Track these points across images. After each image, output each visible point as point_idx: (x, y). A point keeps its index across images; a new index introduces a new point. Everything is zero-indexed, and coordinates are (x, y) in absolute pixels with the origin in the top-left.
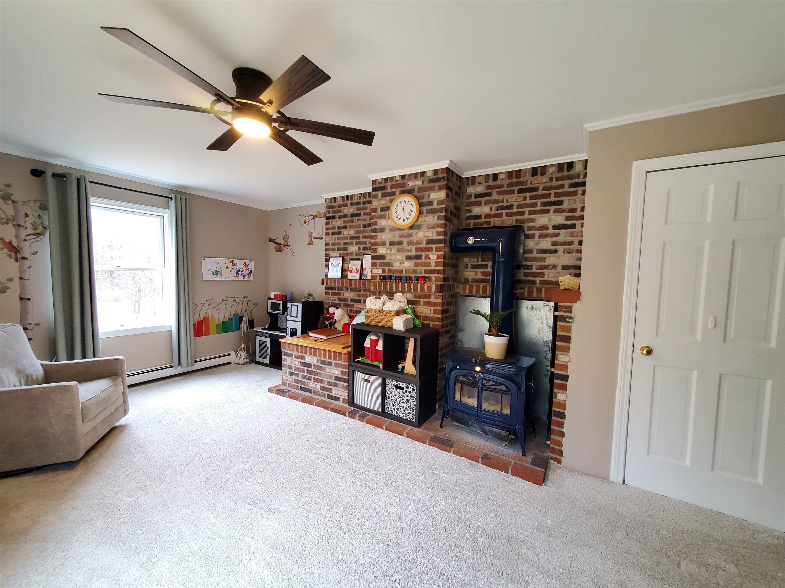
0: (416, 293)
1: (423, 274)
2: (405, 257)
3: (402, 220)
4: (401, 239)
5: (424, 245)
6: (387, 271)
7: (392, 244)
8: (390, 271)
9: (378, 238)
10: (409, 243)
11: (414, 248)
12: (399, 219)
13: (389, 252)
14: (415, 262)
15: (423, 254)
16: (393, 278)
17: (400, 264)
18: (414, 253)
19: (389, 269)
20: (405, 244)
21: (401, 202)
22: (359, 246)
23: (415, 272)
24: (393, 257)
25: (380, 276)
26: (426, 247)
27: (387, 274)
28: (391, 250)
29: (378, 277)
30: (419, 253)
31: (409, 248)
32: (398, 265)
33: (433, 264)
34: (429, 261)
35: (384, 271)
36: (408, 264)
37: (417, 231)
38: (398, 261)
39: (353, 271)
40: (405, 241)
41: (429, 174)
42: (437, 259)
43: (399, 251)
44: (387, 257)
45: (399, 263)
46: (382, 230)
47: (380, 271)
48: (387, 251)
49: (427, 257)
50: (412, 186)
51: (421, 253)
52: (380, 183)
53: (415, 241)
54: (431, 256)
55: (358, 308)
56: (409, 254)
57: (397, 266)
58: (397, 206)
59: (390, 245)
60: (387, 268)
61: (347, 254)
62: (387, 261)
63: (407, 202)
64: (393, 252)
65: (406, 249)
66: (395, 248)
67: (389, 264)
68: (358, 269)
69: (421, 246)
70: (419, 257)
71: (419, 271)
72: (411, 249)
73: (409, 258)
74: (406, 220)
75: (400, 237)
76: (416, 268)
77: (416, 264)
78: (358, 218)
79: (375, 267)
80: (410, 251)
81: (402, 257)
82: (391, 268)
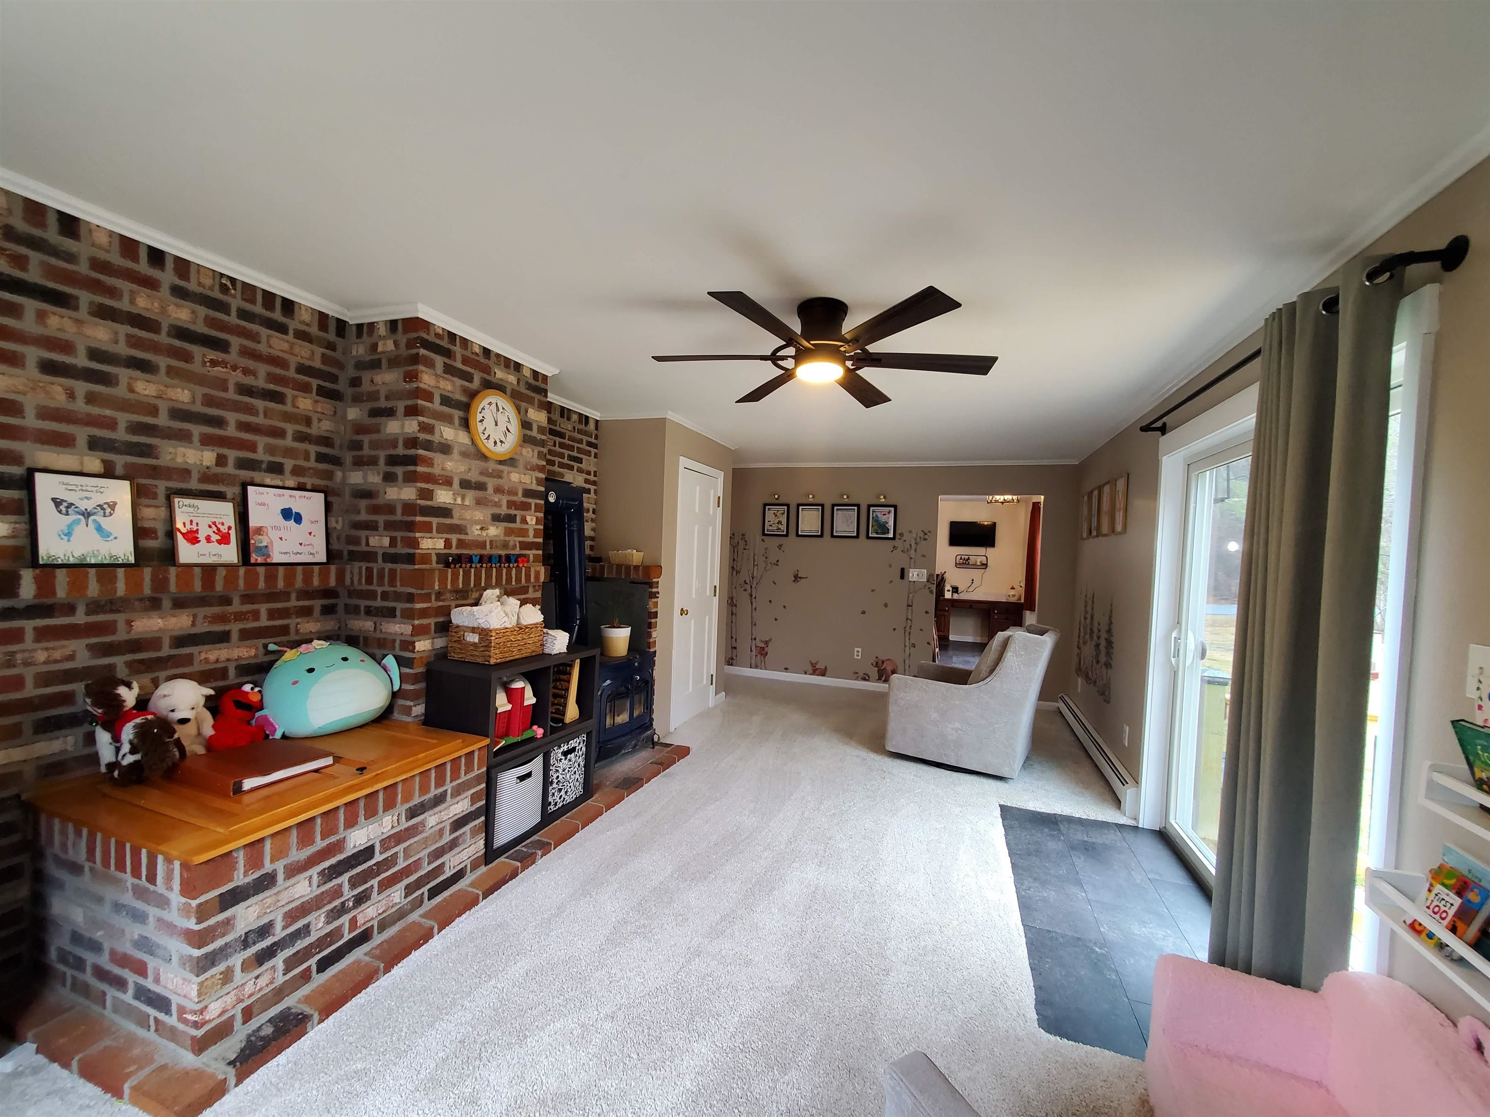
0: (508, 587)
1: (517, 551)
2: (490, 517)
3: (491, 441)
4: (483, 479)
5: (519, 498)
6: (454, 544)
7: (466, 484)
8: (461, 543)
9: (436, 465)
10: (498, 490)
11: (504, 500)
12: (488, 438)
13: (459, 501)
14: (505, 528)
15: (519, 513)
16: (476, 560)
17: (482, 529)
18: (504, 510)
19: (459, 540)
20: (490, 490)
21: (490, 404)
22: (225, 451)
23: (505, 545)
24: (468, 515)
25: (438, 555)
26: (522, 502)
27: (454, 551)
28: (463, 499)
29: (434, 558)
30: (513, 512)
31: (496, 499)
32: (477, 532)
33: (531, 533)
34: (526, 526)
35: (448, 544)
36: (494, 531)
37: (511, 469)
38: (477, 522)
39: (201, 536)
40: (491, 483)
41: (527, 373)
42: (536, 524)
43: (479, 502)
44: (456, 513)
45: (478, 527)
46: (445, 449)
47: (440, 544)
48: (455, 500)
49: (524, 521)
50: (501, 380)
51: (515, 512)
52: (437, 335)
53: (506, 488)
54: (528, 518)
55: (217, 661)
56: (496, 511)
57: (475, 532)
58: (483, 409)
59: (461, 488)
60: (454, 538)
61: (156, 472)
62: (455, 521)
63: (501, 410)
64: (467, 503)
65: (492, 501)
66: (471, 496)
67: (459, 529)
68: (224, 529)
69: (514, 498)
70: (511, 519)
71: (511, 544)
72: (500, 500)
73: (496, 518)
74: (499, 443)
75: (481, 473)
76: (507, 538)
77: (509, 532)
78: (213, 355)
79: (429, 535)
80: (497, 505)
81: (484, 517)
82: (462, 537)
